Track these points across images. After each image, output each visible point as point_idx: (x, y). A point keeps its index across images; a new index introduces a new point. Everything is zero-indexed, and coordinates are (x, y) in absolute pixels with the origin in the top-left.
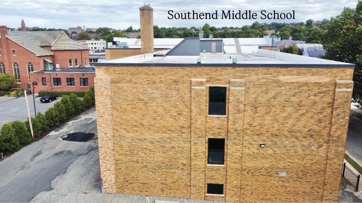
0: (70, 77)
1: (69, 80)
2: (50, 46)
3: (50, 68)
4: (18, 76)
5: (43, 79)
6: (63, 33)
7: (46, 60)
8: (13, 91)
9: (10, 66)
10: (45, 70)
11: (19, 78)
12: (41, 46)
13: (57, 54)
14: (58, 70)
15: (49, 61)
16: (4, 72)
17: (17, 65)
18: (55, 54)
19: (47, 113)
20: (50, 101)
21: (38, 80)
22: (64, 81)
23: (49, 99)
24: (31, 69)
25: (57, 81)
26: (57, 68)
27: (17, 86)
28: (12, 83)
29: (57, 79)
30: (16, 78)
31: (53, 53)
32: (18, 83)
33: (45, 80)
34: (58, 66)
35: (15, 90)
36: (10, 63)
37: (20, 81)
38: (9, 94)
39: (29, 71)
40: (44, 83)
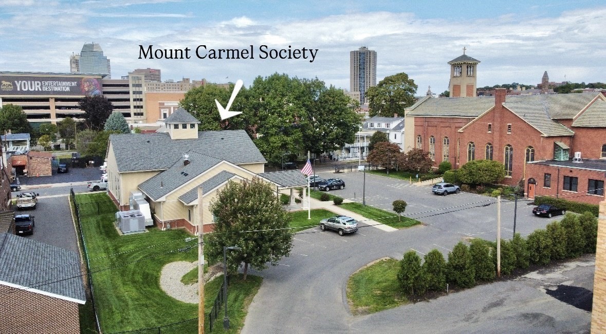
0: (596, 178)
1: (593, 184)
2: (571, 120)
3: (563, 157)
4: (509, 167)
5: (547, 176)
6: (599, 97)
7: (558, 143)
8: (496, 188)
9: (500, 150)
10: (553, 161)
11: (511, 169)
12: (553, 120)
13: (581, 133)
14: (577, 162)
15: (563, 145)
16: (491, 159)
17: (511, 149)
18: (578, 133)
20: (550, 215)
21: (538, 175)
22: (583, 184)
23: (548, 212)
24: (531, 156)
25: (571, 183)
26: (576, 159)
27: (505, 181)
28: (499, 176)
29: (571, 178)
30: (506, 169)
31: (574, 132)
32: (507, 176)
33: (550, 178)
34: (578, 155)
35: (501, 187)
36: (501, 145)
37: (510, 174)
38: (490, 192)
39: (528, 160)
40: (547, 183)
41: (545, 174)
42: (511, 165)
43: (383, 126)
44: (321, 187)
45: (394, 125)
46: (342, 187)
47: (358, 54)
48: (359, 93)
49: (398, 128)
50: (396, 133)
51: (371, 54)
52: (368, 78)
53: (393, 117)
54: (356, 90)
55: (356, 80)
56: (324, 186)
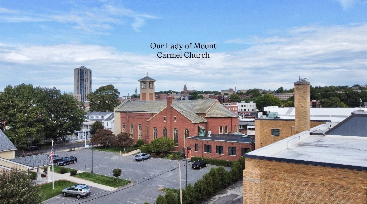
0: (220, 145)
1: (219, 147)
2: (205, 114)
3: (203, 134)
4: (176, 141)
5: (196, 145)
6: (216, 101)
7: (200, 127)
8: (170, 153)
9: (171, 131)
10: (198, 136)
11: (177, 142)
12: (196, 114)
13: (210, 120)
14: (209, 136)
15: (202, 127)
16: (167, 137)
17: (177, 131)
18: (208, 121)
19: (196, 185)
20: (200, 168)
21: (191, 145)
22: (214, 149)
23: (199, 166)
24: (187, 135)
25: (208, 148)
26: (209, 135)
27: (175, 149)
28: (171, 147)
29: (208, 146)
30: (175, 142)
31: (206, 120)
32: (176, 146)
33: (198, 146)
34: (209, 132)
35: (173, 152)
36: (171, 129)
37: (177, 145)
38: (167, 156)
39: (186, 137)
40: (197, 150)
41: (195, 144)
42: (177, 140)
43: (100, 117)
44: (60, 163)
45: (106, 117)
46: (75, 162)
47: (80, 71)
48: (80, 95)
49: (109, 119)
50: (108, 122)
51: (88, 71)
52: (86, 86)
53: (105, 111)
54: (78, 93)
55: (78, 87)
56: (62, 162)
